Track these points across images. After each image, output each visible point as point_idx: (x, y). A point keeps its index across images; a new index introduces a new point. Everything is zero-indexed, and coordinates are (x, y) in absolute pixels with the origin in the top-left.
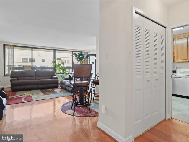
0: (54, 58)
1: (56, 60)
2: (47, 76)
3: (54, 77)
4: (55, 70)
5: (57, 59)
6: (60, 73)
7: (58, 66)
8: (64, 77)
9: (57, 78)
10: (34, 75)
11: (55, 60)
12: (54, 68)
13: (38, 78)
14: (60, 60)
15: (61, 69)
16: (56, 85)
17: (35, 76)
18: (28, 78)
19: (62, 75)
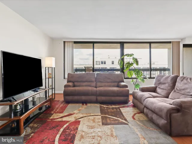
0: (122, 54)
1: (125, 57)
2: (112, 82)
3: (123, 84)
4: (124, 73)
5: (126, 55)
6: (130, 77)
7: (127, 67)
8: (138, 84)
9: (126, 86)
10: (94, 80)
11: (122, 57)
12: (122, 70)
13: (99, 84)
14: (130, 56)
15: (133, 72)
16: (126, 98)
17: (96, 81)
18: (86, 83)
19: (135, 80)
